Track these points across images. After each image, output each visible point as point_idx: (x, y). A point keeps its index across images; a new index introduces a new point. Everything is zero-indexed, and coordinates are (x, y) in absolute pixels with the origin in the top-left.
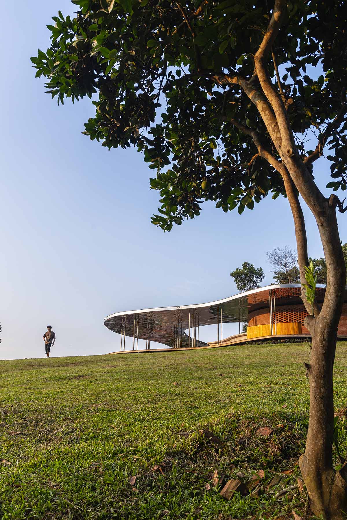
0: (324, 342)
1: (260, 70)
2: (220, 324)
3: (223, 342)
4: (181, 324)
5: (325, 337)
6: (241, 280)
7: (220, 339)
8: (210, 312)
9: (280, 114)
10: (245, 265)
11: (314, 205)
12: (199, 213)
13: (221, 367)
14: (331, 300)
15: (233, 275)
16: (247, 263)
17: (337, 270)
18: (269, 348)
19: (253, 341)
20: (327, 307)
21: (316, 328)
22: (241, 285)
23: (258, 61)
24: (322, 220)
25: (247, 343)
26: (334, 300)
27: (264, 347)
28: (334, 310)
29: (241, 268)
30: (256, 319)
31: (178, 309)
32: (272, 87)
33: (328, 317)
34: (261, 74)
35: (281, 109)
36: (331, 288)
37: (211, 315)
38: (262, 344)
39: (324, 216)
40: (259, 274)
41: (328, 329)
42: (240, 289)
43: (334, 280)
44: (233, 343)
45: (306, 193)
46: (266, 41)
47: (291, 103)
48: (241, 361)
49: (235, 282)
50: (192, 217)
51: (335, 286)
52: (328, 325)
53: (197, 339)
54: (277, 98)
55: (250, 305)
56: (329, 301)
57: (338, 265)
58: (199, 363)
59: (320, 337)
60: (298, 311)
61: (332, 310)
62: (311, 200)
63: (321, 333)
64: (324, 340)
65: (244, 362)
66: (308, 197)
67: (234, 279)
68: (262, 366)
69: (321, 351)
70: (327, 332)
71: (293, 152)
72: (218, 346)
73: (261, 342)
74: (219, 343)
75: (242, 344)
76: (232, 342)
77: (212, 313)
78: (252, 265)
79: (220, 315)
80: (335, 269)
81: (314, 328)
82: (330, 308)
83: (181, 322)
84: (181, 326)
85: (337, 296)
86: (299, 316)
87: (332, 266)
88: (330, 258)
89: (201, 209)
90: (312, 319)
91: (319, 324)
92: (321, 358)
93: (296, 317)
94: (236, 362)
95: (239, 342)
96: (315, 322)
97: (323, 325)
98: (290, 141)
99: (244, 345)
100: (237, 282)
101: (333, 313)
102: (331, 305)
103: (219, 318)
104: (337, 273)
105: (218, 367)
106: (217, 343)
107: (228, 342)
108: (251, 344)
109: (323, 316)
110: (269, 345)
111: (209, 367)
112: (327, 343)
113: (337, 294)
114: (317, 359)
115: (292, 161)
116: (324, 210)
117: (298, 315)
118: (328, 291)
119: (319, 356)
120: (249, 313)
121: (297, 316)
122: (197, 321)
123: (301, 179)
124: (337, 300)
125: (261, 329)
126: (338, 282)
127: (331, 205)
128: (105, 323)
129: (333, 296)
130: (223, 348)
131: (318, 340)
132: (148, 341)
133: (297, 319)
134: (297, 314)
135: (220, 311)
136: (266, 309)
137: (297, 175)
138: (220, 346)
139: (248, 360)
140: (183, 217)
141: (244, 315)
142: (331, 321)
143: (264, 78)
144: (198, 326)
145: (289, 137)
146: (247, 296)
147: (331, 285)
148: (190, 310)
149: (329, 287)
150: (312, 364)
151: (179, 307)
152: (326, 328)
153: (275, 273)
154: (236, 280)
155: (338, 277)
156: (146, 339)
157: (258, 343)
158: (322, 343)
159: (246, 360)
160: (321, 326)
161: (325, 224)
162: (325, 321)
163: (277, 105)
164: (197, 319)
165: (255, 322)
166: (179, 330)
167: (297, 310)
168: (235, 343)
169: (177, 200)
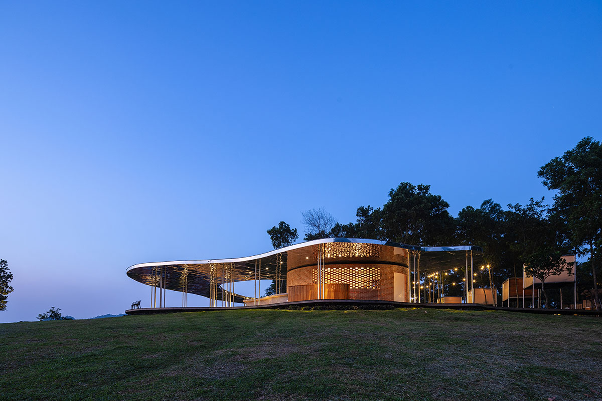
2: (258, 281)
6: (277, 239)
10: (282, 223)
15: (269, 232)
16: (284, 223)
22: (277, 242)
29: (278, 226)
40: (294, 234)
49: (271, 240)
67: (270, 236)
72: (255, 307)
74: (256, 301)
78: (288, 225)
79: (257, 271)
100: (273, 240)
135: (257, 268)
138: (257, 307)
144: (234, 282)
153: (306, 235)
154: (272, 238)
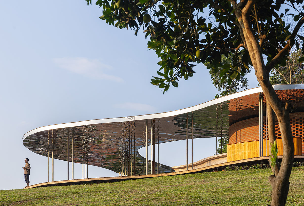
0: (279, 192)
1: (245, 21)
2: (190, 140)
3: (194, 165)
4: (133, 141)
5: (280, 189)
7: (190, 163)
8: (175, 124)
9: (256, 52)
11: (276, 109)
12: (193, 75)
13: (199, 202)
14: (284, 167)
17: (289, 149)
18: (256, 175)
19: (236, 165)
20: (282, 171)
21: (275, 184)
23: (244, 15)
24: (281, 118)
25: (227, 168)
26: (286, 167)
27: (250, 173)
28: (286, 173)
30: (240, 133)
31: (130, 120)
32: (252, 33)
33: (282, 177)
34: (246, 24)
35: (257, 49)
36: (285, 159)
37: (177, 128)
38: (247, 168)
39: (282, 116)
41: (282, 184)
42: (217, 86)
43: (286, 155)
44: (208, 168)
45: (271, 102)
46: (249, 4)
47: (265, 38)
48: (221, 194)
49: (211, 76)
50: (187, 78)
51: (287, 158)
52: (282, 182)
53: (156, 161)
54: (255, 41)
55: (231, 112)
56: (283, 167)
57: (289, 146)
58: (173, 199)
59: (277, 189)
60: (299, 122)
61: (284, 172)
62: (274, 106)
63: (278, 186)
64: (279, 191)
65: (224, 196)
66: (272, 105)
68: (245, 201)
69: (277, 197)
70: (281, 186)
71: (264, 79)
72: (187, 172)
73: (246, 166)
74: (189, 167)
75: (220, 169)
76: (207, 166)
77: (179, 125)
79: (189, 128)
80: (287, 148)
81: (274, 183)
82: (283, 171)
83: (133, 137)
84: (133, 144)
85: (288, 164)
86: (299, 129)
87: (286, 146)
88: (285, 141)
89: (194, 72)
90: (273, 177)
91: (277, 181)
92: (277, 201)
93: (295, 129)
94: (215, 197)
95: (216, 166)
96: (274, 180)
97: (279, 182)
98: (262, 70)
99: (223, 171)
100: (213, 75)
101: (285, 175)
102: (284, 170)
103: (188, 132)
104: (288, 151)
105: (196, 203)
106: (185, 167)
107: (200, 166)
108: (233, 169)
109: (279, 176)
110: (256, 170)
111: (186, 203)
112: (281, 193)
113: (288, 163)
114: (275, 202)
115: (263, 83)
116: (282, 112)
117: (299, 127)
118: (283, 161)
119: (276, 200)
120: (230, 124)
121: (297, 129)
122: (156, 137)
123: (268, 94)
124: (288, 167)
125: (247, 148)
126: (289, 156)
127: (286, 109)
128: (24, 141)
129: (285, 164)
130: (194, 175)
131: (276, 191)
132: (85, 165)
133: (297, 132)
134: (297, 126)
135: (189, 123)
136: (255, 118)
137: (266, 91)
138: (189, 172)
139: (229, 193)
140: (178, 77)
141: (223, 127)
142: (283, 179)
143: (247, 26)
144: (158, 144)
145: (262, 67)
146: (228, 101)
147: (285, 157)
148: (147, 122)
149: (284, 159)
150: (272, 205)
151: (132, 117)
152: (281, 184)
155: (289, 153)
156: (82, 162)
157: (241, 168)
158: (278, 192)
159: (227, 193)
160: (277, 182)
161: (282, 121)
162: (280, 179)
163: (255, 46)
164: (156, 133)
165: (238, 137)
166: (131, 150)
167: (298, 120)
168: (211, 167)
169: (174, 64)
